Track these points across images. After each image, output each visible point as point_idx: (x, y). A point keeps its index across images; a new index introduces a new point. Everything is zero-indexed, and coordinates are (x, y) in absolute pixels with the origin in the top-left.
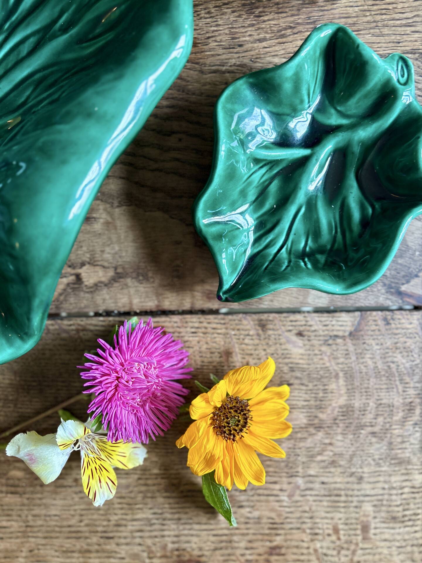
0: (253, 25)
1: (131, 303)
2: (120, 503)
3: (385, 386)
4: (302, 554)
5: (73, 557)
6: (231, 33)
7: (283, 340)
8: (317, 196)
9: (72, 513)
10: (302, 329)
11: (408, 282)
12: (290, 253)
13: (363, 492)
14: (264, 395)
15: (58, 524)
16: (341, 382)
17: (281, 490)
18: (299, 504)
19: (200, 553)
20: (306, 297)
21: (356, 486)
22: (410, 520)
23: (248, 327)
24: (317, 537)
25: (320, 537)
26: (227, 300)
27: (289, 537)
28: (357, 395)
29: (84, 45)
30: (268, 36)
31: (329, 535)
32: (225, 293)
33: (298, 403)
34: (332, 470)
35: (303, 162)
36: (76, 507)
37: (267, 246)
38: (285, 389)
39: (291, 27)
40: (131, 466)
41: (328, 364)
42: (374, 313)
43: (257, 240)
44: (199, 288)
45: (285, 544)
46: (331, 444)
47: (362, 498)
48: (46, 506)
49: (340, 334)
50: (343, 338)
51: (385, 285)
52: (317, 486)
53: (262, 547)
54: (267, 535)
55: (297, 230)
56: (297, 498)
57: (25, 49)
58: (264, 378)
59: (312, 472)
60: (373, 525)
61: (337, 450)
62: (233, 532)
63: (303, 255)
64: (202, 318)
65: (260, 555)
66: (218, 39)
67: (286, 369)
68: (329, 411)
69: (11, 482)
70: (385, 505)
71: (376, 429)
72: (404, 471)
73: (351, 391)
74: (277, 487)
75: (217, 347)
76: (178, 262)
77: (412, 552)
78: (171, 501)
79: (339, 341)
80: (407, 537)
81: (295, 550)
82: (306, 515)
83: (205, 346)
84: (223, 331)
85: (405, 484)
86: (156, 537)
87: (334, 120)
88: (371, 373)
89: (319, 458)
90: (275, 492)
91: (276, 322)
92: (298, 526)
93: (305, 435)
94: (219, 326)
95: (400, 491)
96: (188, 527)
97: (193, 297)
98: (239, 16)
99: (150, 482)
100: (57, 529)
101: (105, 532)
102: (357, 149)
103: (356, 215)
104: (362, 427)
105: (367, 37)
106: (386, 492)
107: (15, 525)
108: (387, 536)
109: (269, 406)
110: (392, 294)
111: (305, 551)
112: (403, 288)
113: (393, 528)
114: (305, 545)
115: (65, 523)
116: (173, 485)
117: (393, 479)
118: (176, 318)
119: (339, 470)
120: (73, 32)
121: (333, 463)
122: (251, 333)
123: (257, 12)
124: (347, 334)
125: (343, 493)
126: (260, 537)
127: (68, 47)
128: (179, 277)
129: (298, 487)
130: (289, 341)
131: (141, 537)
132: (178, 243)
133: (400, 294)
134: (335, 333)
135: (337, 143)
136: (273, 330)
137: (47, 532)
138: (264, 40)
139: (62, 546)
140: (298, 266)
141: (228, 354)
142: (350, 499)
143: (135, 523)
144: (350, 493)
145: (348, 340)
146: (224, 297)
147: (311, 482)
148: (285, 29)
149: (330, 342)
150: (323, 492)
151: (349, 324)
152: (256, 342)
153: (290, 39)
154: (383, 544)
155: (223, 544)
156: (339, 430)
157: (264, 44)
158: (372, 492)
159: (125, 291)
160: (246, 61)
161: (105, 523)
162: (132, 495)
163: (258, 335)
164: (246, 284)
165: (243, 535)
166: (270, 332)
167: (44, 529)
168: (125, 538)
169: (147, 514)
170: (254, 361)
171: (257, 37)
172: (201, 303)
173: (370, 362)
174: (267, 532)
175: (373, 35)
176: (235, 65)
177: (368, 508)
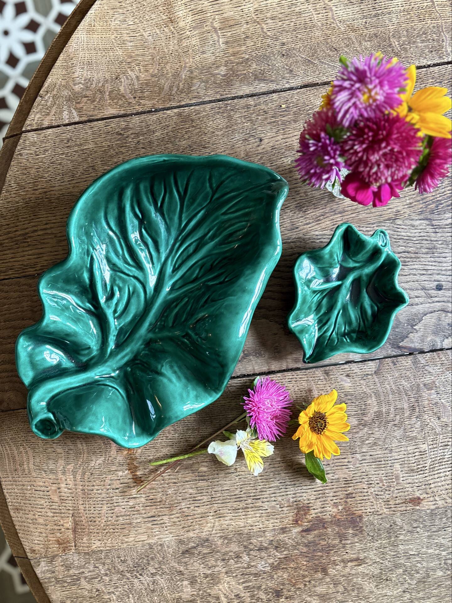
0: (302, 217)
1: (254, 369)
2: (261, 479)
3: (398, 399)
4: (364, 496)
5: (239, 512)
6: (291, 222)
7: (339, 380)
8: (347, 304)
9: (236, 487)
10: (348, 372)
11: (403, 341)
12: (337, 334)
13: (393, 458)
14: (333, 410)
15: (229, 494)
16: (374, 399)
17: (348, 462)
18: (359, 468)
19: (309, 502)
20: (348, 356)
21: (389, 455)
22: (421, 471)
23: (319, 375)
24: (371, 485)
25: (373, 485)
26: (309, 363)
27: (356, 487)
28: (384, 405)
29: (223, 246)
30: (311, 221)
31: (378, 484)
32: (307, 359)
33: (351, 413)
34: (375, 448)
35: (338, 288)
36: (238, 484)
37: (325, 332)
38: (344, 405)
39: (322, 215)
40: (268, 455)
41: (365, 390)
42: (387, 359)
43: (320, 329)
44: (290, 357)
45: (354, 491)
46: (372, 433)
47: (393, 461)
48: (221, 485)
49: (370, 373)
50: (371, 375)
51: (390, 344)
52: (368, 457)
53: (341, 494)
54: (344, 487)
55: (339, 322)
56: (358, 465)
57: (191, 249)
58: (332, 400)
59: (364, 451)
60: (401, 476)
61: (376, 436)
62: (325, 488)
63: (344, 335)
64: (293, 373)
65: (341, 499)
66: (285, 226)
67: (342, 395)
68: (369, 415)
69: (201, 474)
70: (406, 464)
71: (396, 422)
72: (414, 444)
73: (379, 403)
74: (346, 460)
75: (304, 387)
76: (277, 344)
77: (426, 489)
78: (289, 475)
79: (369, 377)
80: (421, 480)
81: (360, 494)
82: (364, 474)
83: (297, 388)
84: (306, 379)
85: (415, 451)
86: (283, 496)
87: (352, 264)
88: (389, 392)
89: (367, 442)
90: (345, 464)
91: (334, 370)
92: (360, 480)
93: (358, 430)
94: (303, 376)
95: (414, 455)
96: (300, 488)
97: (287, 362)
98: (295, 213)
99: (276, 466)
100: (228, 497)
101: (255, 496)
102: (365, 278)
103: (369, 311)
104: (388, 422)
105: (364, 215)
106: (406, 456)
107: (205, 498)
108: (410, 481)
109: (336, 415)
110: (395, 348)
111: (366, 494)
112: (401, 344)
113: (413, 476)
114: (365, 490)
115: (232, 494)
116: (289, 466)
117: (409, 448)
118: (279, 375)
119: (379, 447)
120: (217, 240)
121: (375, 444)
122: (321, 378)
123: (304, 209)
124: (373, 372)
125: (382, 459)
126: (340, 489)
127: (215, 247)
128: (278, 352)
129: (358, 459)
130: (342, 380)
131: (275, 497)
132: (275, 334)
133: (399, 347)
134: (367, 373)
135: (355, 276)
136: (333, 375)
137: (223, 500)
138: (309, 223)
139: (233, 507)
140: (343, 341)
141: (310, 391)
142: (387, 462)
143: (270, 489)
144: (386, 459)
145: (374, 376)
146: (307, 361)
147: (365, 456)
148: (320, 216)
149: (365, 378)
150: (371, 461)
151: (374, 367)
152: (325, 382)
153: (323, 221)
154: (408, 486)
155: (321, 495)
156: (376, 425)
157: (310, 226)
158: (399, 457)
159: (250, 363)
160: (301, 235)
161: (254, 491)
162: (267, 474)
163: (325, 379)
164: (318, 353)
165: (330, 489)
166: (332, 376)
167: (221, 498)
168: (266, 498)
169: (277, 484)
170: (325, 393)
171: (305, 223)
172: (292, 365)
173: (388, 386)
174: (344, 486)
175: (367, 214)
176: (295, 238)
177: (397, 466)
